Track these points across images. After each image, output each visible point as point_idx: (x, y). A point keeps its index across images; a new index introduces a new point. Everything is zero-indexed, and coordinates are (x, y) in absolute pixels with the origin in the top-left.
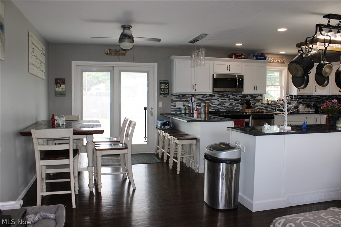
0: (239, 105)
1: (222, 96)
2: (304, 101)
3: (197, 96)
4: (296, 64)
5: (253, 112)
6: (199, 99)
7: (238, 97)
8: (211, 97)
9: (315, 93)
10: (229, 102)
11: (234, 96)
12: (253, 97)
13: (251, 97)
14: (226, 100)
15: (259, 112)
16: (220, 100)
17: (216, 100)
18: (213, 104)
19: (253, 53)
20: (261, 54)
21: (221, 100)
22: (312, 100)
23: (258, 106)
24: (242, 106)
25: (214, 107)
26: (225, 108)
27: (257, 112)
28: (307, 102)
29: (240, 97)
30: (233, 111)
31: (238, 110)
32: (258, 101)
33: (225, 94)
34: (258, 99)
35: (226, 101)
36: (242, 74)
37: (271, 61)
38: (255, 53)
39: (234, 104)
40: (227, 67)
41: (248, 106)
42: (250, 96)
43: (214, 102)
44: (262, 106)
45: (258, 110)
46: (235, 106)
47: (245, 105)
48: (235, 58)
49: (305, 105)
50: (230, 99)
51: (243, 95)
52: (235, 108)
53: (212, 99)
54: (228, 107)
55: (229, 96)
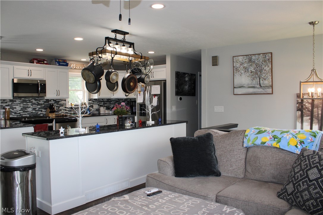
0: (43, 109)
1: (24, 101)
2: (104, 104)
4: (88, 72)
5: (57, 117)
7: (41, 102)
8: (11, 103)
9: (113, 97)
10: (32, 107)
11: (37, 101)
12: (57, 101)
13: (54, 102)
14: (28, 105)
15: (63, 116)
16: (22, 105)
17: (17, 105)
18: (15, 109)
19: (55, 59)
20: (64, 60)
21: (23, 105)
22: (111, 103)
23: (62, 110)
24: (45, 111)
25: (15, 113)
26: (27, 113)
27: (61, 116)
28: (107, 105)
29: (44, 102)
30: (36, 116)
31: (42, 115)
32: (62, 105)
33: (27, 99)
34: (61, 103)
35: (29, 106)
36: (44, 79)
37: (74, 67)
38: (57, 59)
39: (37, 109)
40: (28, 72)
41: (51, 110)
42: (54, 100)
43: (15, 108)
44: (66, 110)
45: (62, 113)
46: (39, 111)
47: (49, 110)
48: (36, 63)
49: (105, 108)
50: (33, 104)
51: (46, 99)
52: (38, 113)
53: (13, 104)
54: (31, 112)
55: (31, 101)
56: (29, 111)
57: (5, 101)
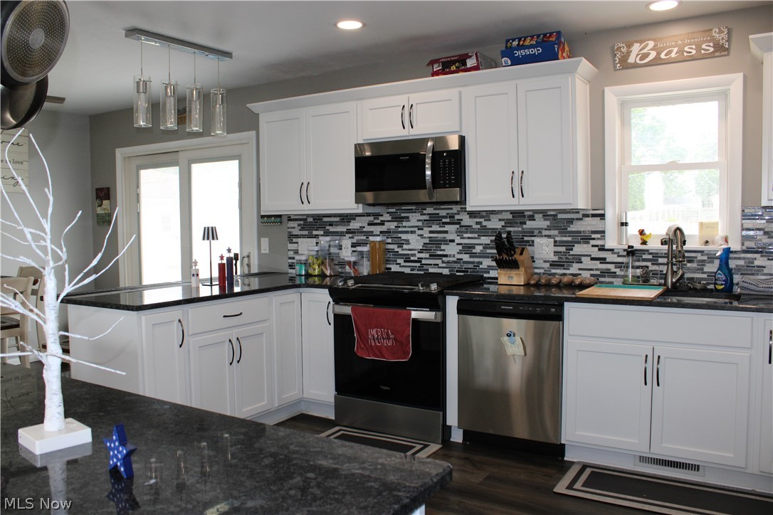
1: (435, 219)
3: (355, 219)
6: (360, 231)
8: (395, 224)
10: (458, 240)
11: (478, 220)
12: (559, 220)
13: (548, 223)
14: (446, 232)
16: (426, 232)
17: (412, 232)
18: (405, 247)
19: (509, 40)
21: (431, 232)
23: (583, 259)
25: (407, 259)
26: (443, 262)
29: (503, 223)
32: (586, 239)
33: (443, 213)
34: (582, 229)
35: (449, 237)
38: (514, 40)
39: (478, 249)
42: (545, 214)
43: (407, 242)
44: (603, 260)
46: (483, 255)
50: (463, 230)
52: (481, 263)
53: (400, 229)
54: (455, 259)
55: (457, 217)
56: (450, 256)
57: (378, 219)
